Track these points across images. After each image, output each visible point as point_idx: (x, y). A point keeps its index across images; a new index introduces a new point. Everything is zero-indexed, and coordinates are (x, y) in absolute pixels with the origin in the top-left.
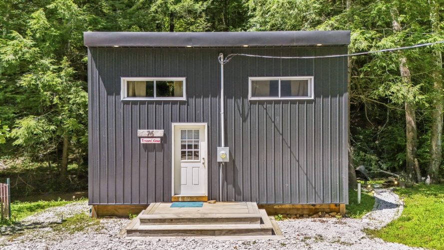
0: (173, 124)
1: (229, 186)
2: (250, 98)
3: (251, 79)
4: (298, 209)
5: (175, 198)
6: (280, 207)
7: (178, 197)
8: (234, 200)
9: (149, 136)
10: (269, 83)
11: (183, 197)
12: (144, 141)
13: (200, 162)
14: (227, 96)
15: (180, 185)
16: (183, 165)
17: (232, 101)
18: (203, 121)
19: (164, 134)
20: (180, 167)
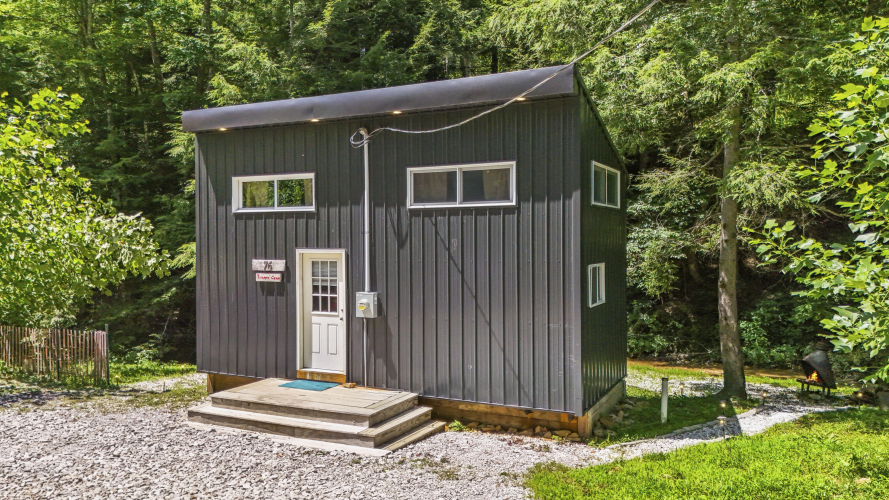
0: (299, 251)
1: (377, 361)
2: (410, 204)
3: (411, 171)
4: (500, 416)
5: (301, 373)
6: (470, 407)
7: (306, 373)
8: (385, 387)
9: (266, 269)
10: (445, 177)
11: (312, 373)
12: (260, 278)
13: (338, 316)
14: (375, 202)
15: (311, 353)
16: (315, 319)
17: (381, 211)
18: (340, 247)
19: (287, 267)
20: (311, 323)
